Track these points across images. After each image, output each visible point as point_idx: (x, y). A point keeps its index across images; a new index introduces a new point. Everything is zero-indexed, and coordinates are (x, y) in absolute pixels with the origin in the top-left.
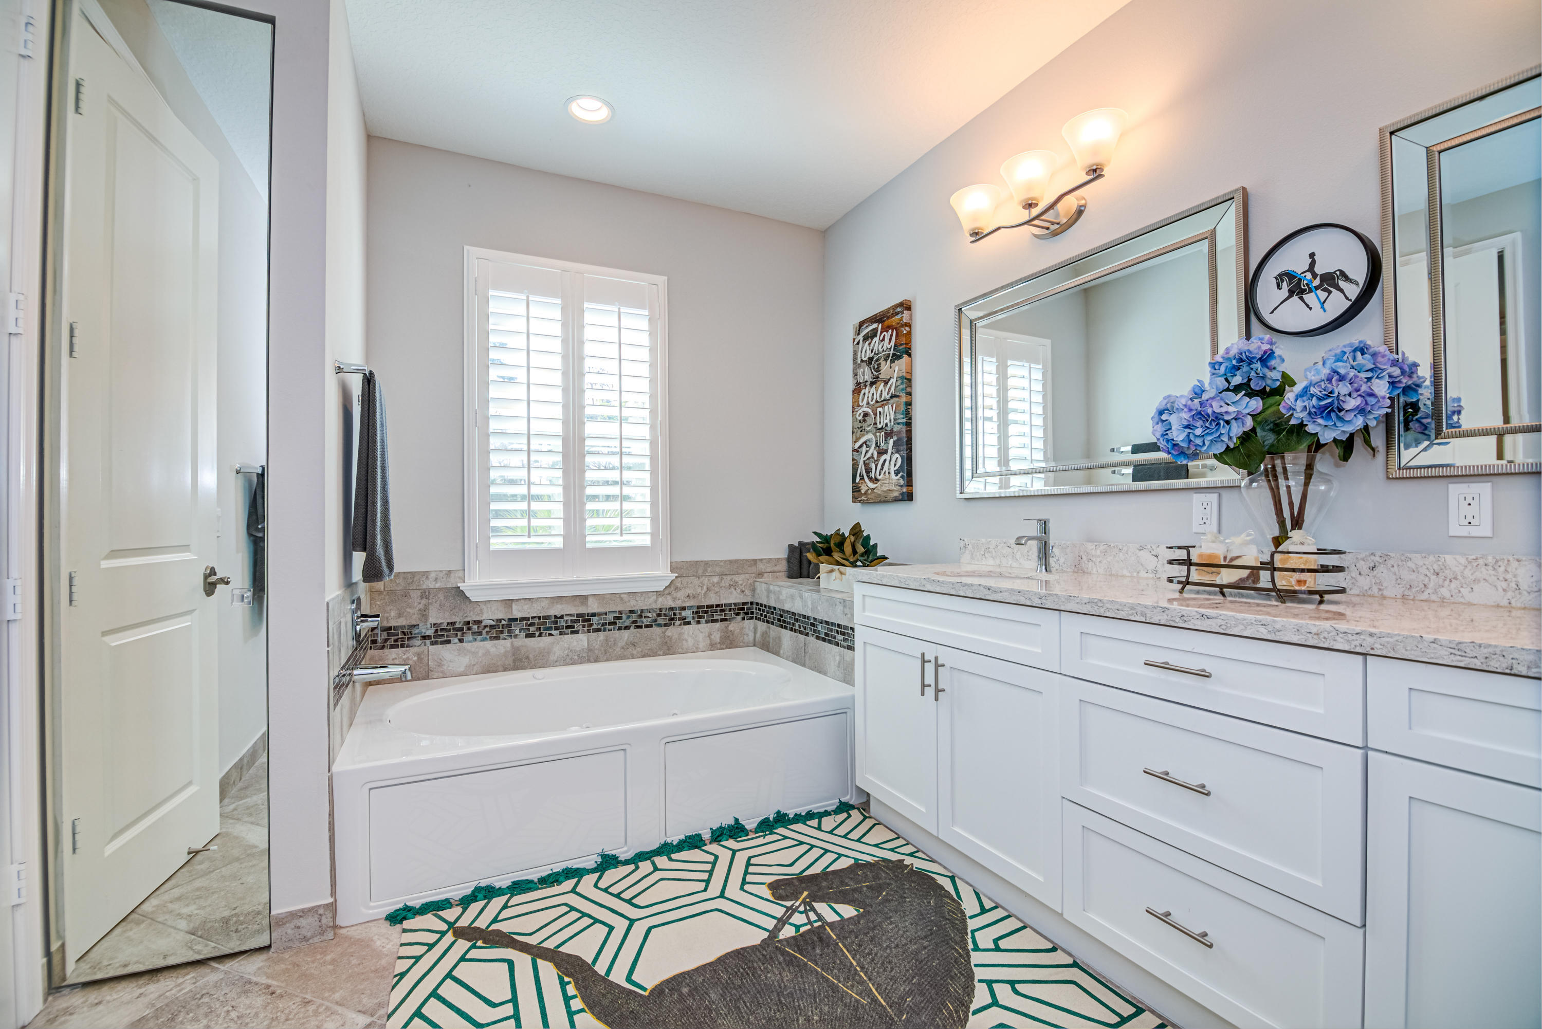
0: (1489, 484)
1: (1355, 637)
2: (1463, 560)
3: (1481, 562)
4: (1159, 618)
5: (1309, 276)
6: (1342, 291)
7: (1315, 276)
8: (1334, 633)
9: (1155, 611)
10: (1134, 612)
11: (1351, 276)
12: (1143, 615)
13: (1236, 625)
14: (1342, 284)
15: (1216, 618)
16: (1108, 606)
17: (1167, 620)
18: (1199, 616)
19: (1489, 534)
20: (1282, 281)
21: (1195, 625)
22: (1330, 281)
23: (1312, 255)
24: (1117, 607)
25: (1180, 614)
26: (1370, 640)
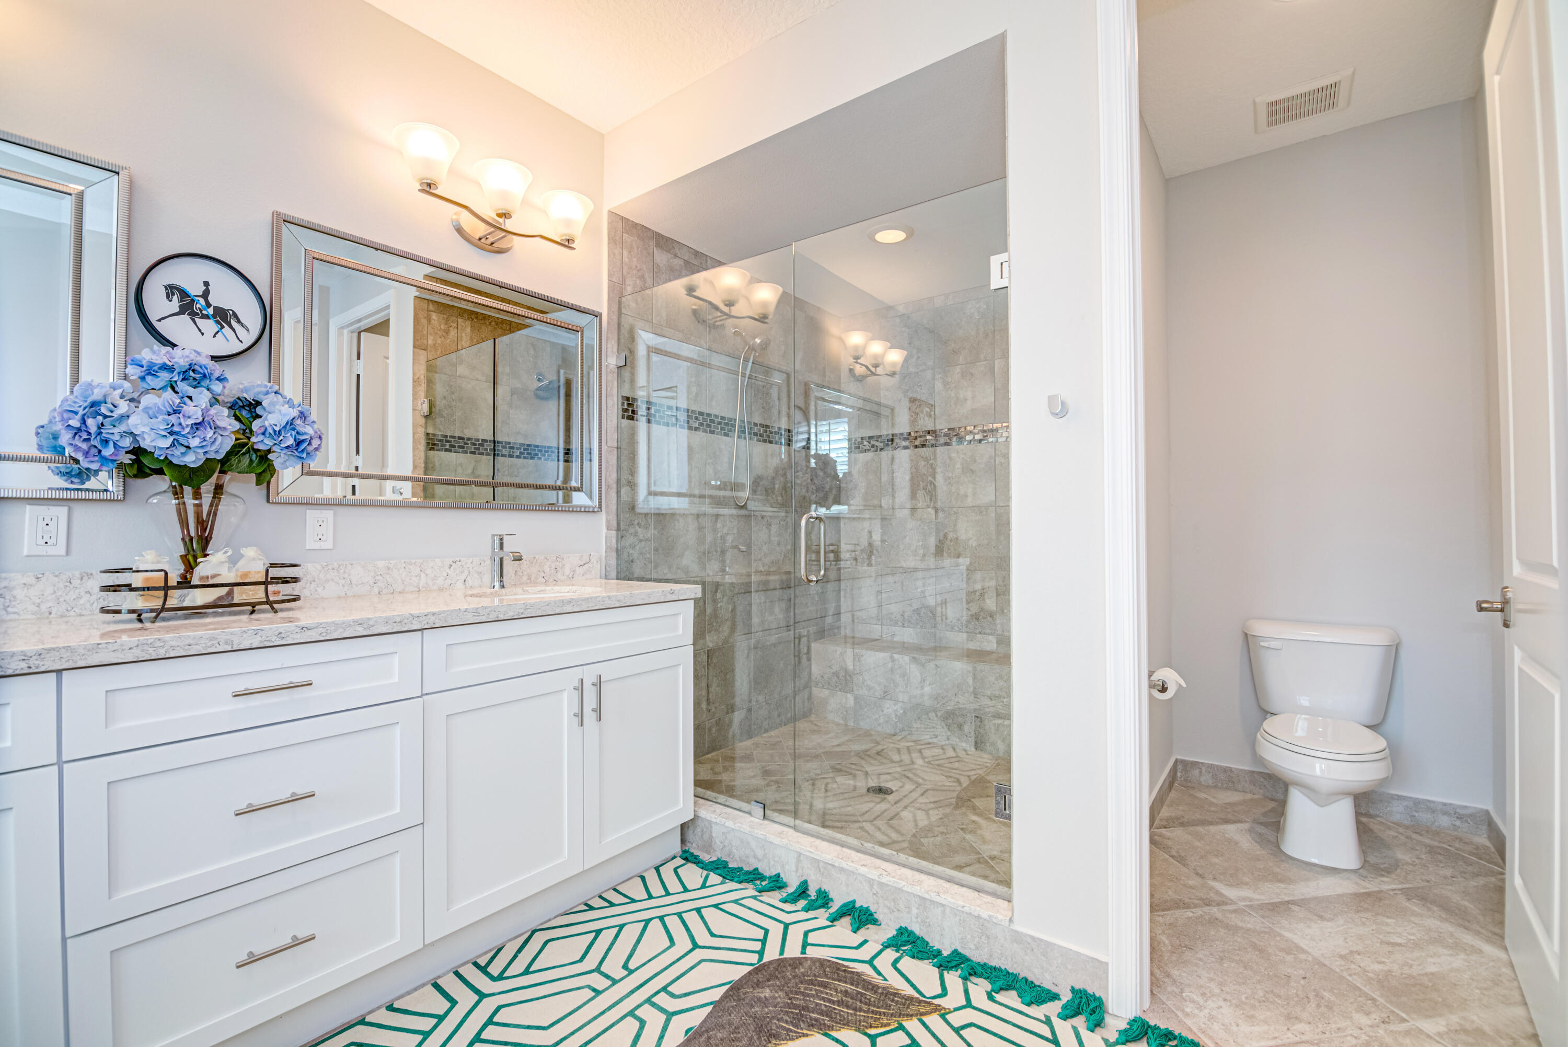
0: (332, 512)
1: (424, 618)
2: (319, 567)
3: (330, 567)
4: (251, 642)
5: (202, 301)
6: (234, 330)
7: (208, 305)
8: (411, 619)
9: (245, 635)
10: (215, 642)
11: (242, 321)
12: (226, 643)
13: (335, 630)
14: (233, 323)
15: (316, 627)
16: (174, 643)
17: (261, 642)
18: (298, 630)
19: (331, 548)
20: (173, 294)
21: (294, 639)
22: (223, 317)
23: (206, 284)
24: (187, 642)
25: (277, 632)
26: (433, 618)
